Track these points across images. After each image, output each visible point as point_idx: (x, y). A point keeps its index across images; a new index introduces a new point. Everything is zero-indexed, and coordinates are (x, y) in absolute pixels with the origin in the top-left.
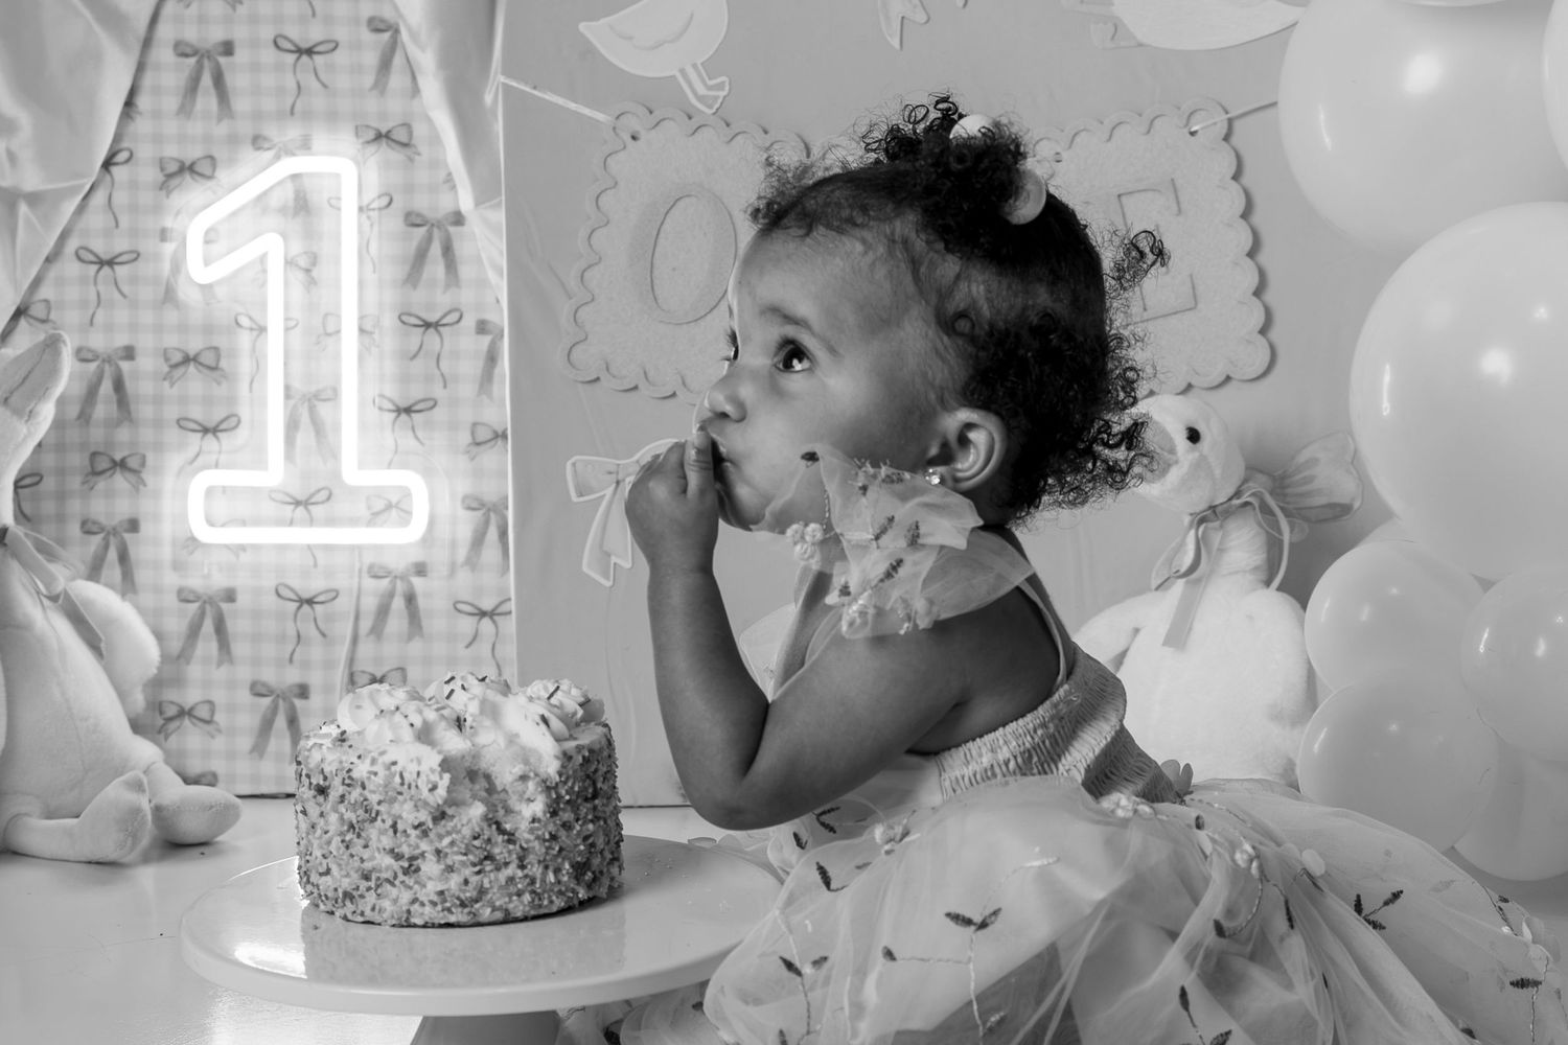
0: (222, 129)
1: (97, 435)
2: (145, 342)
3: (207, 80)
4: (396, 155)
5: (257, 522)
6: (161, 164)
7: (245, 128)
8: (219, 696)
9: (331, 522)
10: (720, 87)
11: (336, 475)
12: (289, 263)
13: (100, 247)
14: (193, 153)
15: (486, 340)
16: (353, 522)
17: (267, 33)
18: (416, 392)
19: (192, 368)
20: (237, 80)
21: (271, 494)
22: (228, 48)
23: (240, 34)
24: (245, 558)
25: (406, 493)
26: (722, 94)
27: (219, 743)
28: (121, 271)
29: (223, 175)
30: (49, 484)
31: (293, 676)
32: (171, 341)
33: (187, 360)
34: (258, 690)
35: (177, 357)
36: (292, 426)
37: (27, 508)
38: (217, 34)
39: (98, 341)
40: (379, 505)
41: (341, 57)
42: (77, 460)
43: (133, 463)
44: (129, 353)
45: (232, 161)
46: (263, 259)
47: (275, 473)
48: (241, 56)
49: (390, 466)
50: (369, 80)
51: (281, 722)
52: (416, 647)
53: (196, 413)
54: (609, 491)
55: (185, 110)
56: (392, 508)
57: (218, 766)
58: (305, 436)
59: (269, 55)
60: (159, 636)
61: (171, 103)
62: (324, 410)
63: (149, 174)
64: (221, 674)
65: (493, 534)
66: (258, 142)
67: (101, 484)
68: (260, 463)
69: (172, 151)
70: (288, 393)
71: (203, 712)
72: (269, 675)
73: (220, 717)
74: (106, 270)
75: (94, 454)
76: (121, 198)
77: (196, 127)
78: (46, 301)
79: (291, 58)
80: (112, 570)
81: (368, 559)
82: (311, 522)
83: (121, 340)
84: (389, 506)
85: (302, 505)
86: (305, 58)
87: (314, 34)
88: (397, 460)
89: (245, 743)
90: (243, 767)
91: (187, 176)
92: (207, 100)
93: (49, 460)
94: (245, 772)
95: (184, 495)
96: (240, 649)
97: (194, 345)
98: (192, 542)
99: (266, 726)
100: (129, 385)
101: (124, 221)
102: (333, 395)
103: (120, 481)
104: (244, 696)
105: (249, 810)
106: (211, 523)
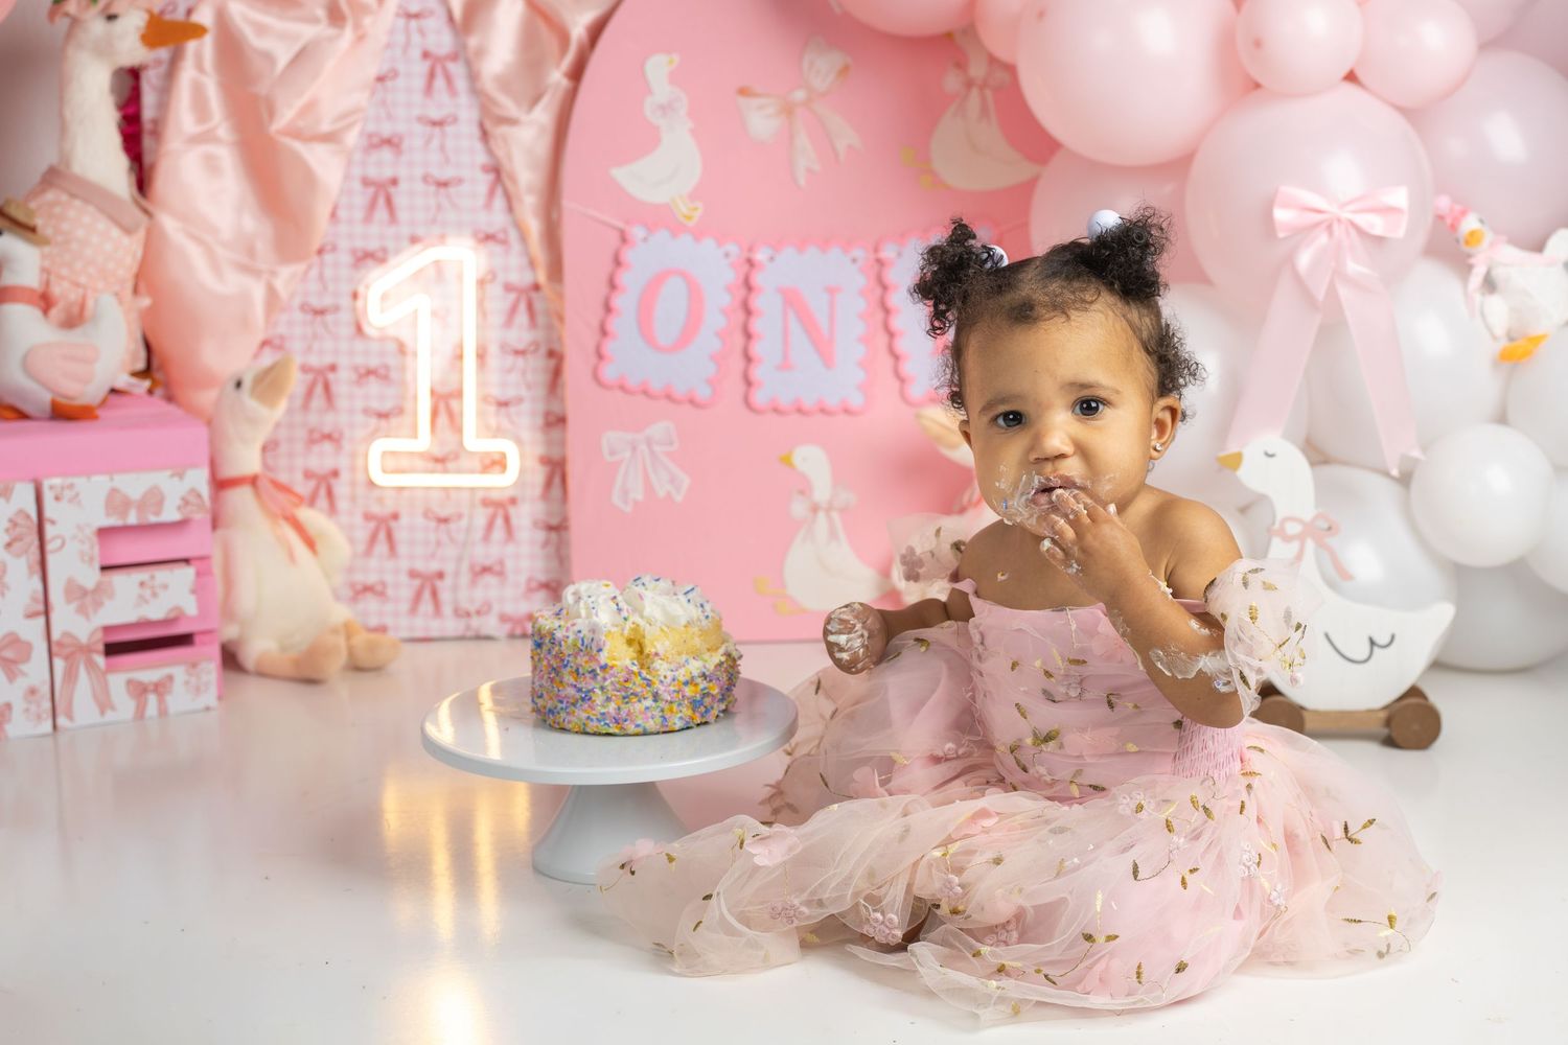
0: (391, 230)
1: (313, 419)
2: (343, 361)
3: (381, 201)
4: (497, 248)
5: (412, 470)
6: (354, 252)
7: (405, 230)
8: (389, 578)
9: (459, 471)
10: (696, 209)
11: (461, 444)
12: (434, 314)
13: (315, 302)
14: (373, 245)
15: (552, 362)
16: (472, 472)
17: (419, 172)
18: (510, 393)
19: (372, 379)
20: (401, 201)
21: (422, 455)
22: (394, 182)
23: (402, 172)
24: (406, 494)
25: (503, 455)
26: (697, 214)
27: (389, 607)
28: (329, 318)
29: (392, 261)
30: (283, 448)
31: (434, 566)
32: (359, 360)
33: (370, 372)
34: (413, 574)
35: (363, 371)
36: (435, 413)
37: (270, 462)
38: (388, 173)
39: (314, 361)
40: (487, 461)
41: (465, 188)
42: (301, 434)
43: (336, 435)
44: (333, 368)
45: (398, 251)
46: (416, 312)
47: (424, 442)
48: (403, 186)
49: (495, 437)
50: (481, 201)
51: (427, 595)
52: (510, 549)
53: (376, 405)
54: (628, 454)
55: (368, 217)
56: (497, 463)
57: (389, 621)
58: (443, 419)
59: (420, 186)
60: (352, 541)
61: (359, 215)
62: (454, 404)
63: (345, 258)
64: (389, 565)
65: (557, 480)
66: (414, 240)
67: (316, 449)
68: (414, 434)
69: (359, 244)
70: (433, 392)
71: (379, 588)
72: (420, 566)
73: (390, 592)
74: (319, 318)
75: (311, 431)
76: (328, 272)
77: (374, 229)
78: (282, 338)
79: (432, 189)
80: (322, 502)
81: (480, 495)
82: (446, 471)
83: (328, 360)
84: (494, 463)
85: (440, 461)
86: (442, 190)
87: (447, 173)
88: (498, 432)
89: (405, 607)
90: (404, 622)
91: (370, 262)
92: (381, 213)
93: (283, 434)
94: (404, 625)
95: (366, 455)
96: (402, 549)
97: (374, 362)
98: (371, 484)
99: (417, 598)
100: (334, 388)
101: (331, 287)
102: (459, 394)
103: (327, 446)
104: (404, 579)
105: (408, 648)
106: (384, 471)
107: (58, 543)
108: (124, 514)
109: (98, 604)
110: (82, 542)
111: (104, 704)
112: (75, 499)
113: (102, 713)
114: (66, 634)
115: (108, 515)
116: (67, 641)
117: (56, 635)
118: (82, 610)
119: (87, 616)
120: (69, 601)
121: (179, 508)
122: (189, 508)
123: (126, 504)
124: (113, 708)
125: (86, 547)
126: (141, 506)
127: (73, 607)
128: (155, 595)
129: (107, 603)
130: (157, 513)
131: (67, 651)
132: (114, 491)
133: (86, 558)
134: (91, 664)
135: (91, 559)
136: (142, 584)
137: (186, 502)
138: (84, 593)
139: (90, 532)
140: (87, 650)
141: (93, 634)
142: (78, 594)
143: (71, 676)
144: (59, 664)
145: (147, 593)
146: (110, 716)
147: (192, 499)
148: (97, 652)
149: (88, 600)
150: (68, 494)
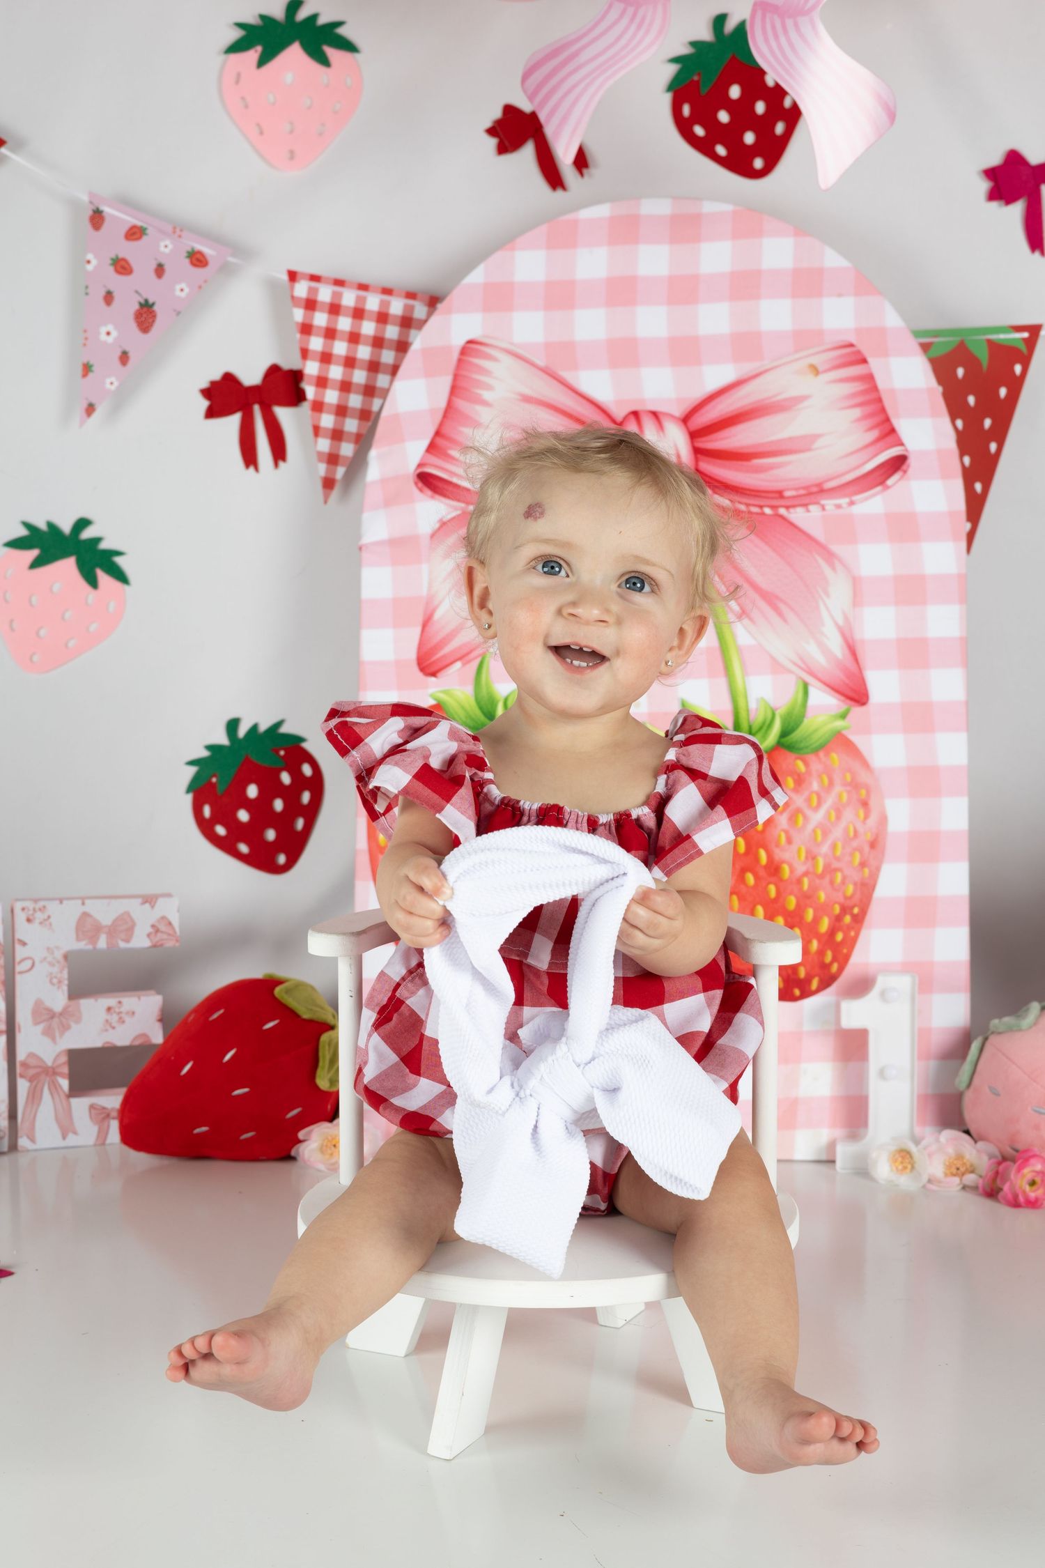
107: (28, 964)
108: (93, 939)
109: (65, 1028)
110: (51, 964)
111: (66, 1128)
112: (46, 921)
113: (64, 1138)
114: (31, 1055)
115: (78, 939)
116: (32, 1062)
117: (21, 1055)
118: (48, 1032)
119: (54, 1039)
120: (36, 1023)
121: (149, 935)
122: (159, 935)
123: (97, 929)
124: (75, 1133)
125: (55, 970)
126: (112, 931)
127: (40, 1027)
128: (121, 1021)
129: (73, 1025)
130: (127, 940)
131: (31, 1072)
132: (85, 915)
133: (55, 981)
134: (55, 1087)
135: (60, 982)
136: (109, 1009)
137: (155, 928)
138: (52, 1015)
139: (59, 955)
140: (52, 1072)
141: (58, 1056)
142: (44, 1015)
143: (34, 1097)
144: (23, 1086)
145: (114, 1018)
146: (72, 1140)
147: (162, 927)
148: (62, 1075)
149: (56, 1020)
150: (39, 916)
